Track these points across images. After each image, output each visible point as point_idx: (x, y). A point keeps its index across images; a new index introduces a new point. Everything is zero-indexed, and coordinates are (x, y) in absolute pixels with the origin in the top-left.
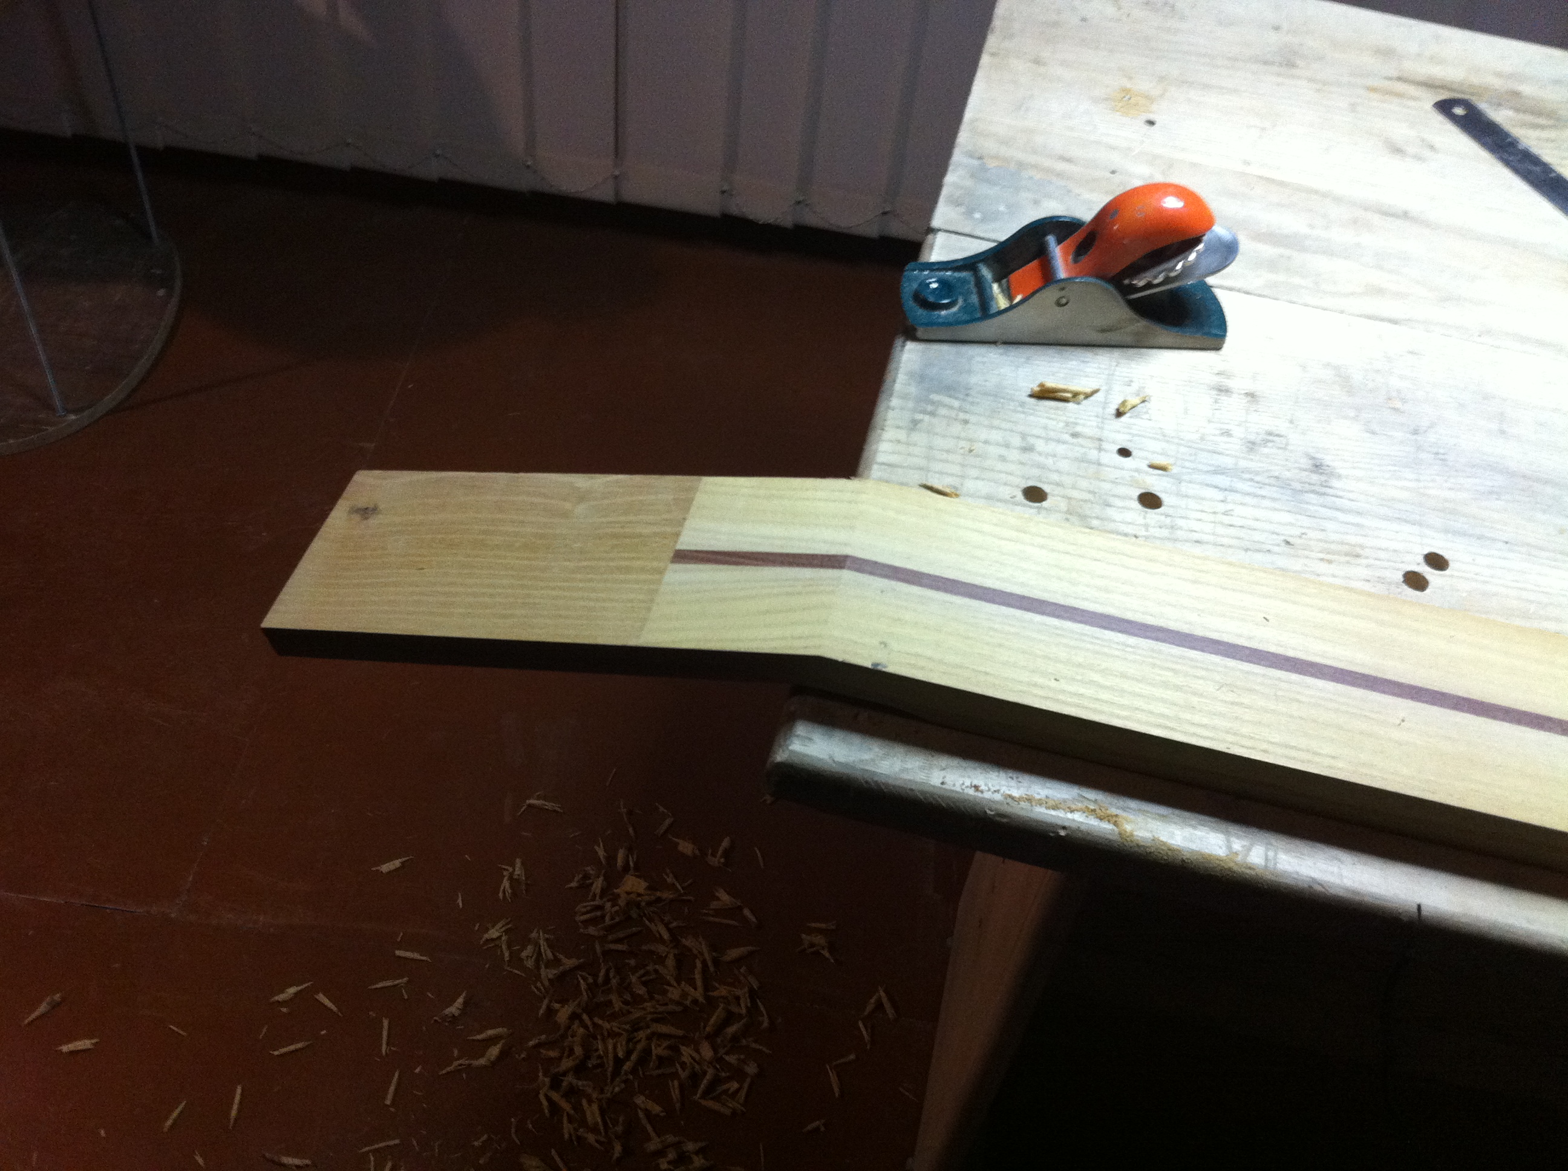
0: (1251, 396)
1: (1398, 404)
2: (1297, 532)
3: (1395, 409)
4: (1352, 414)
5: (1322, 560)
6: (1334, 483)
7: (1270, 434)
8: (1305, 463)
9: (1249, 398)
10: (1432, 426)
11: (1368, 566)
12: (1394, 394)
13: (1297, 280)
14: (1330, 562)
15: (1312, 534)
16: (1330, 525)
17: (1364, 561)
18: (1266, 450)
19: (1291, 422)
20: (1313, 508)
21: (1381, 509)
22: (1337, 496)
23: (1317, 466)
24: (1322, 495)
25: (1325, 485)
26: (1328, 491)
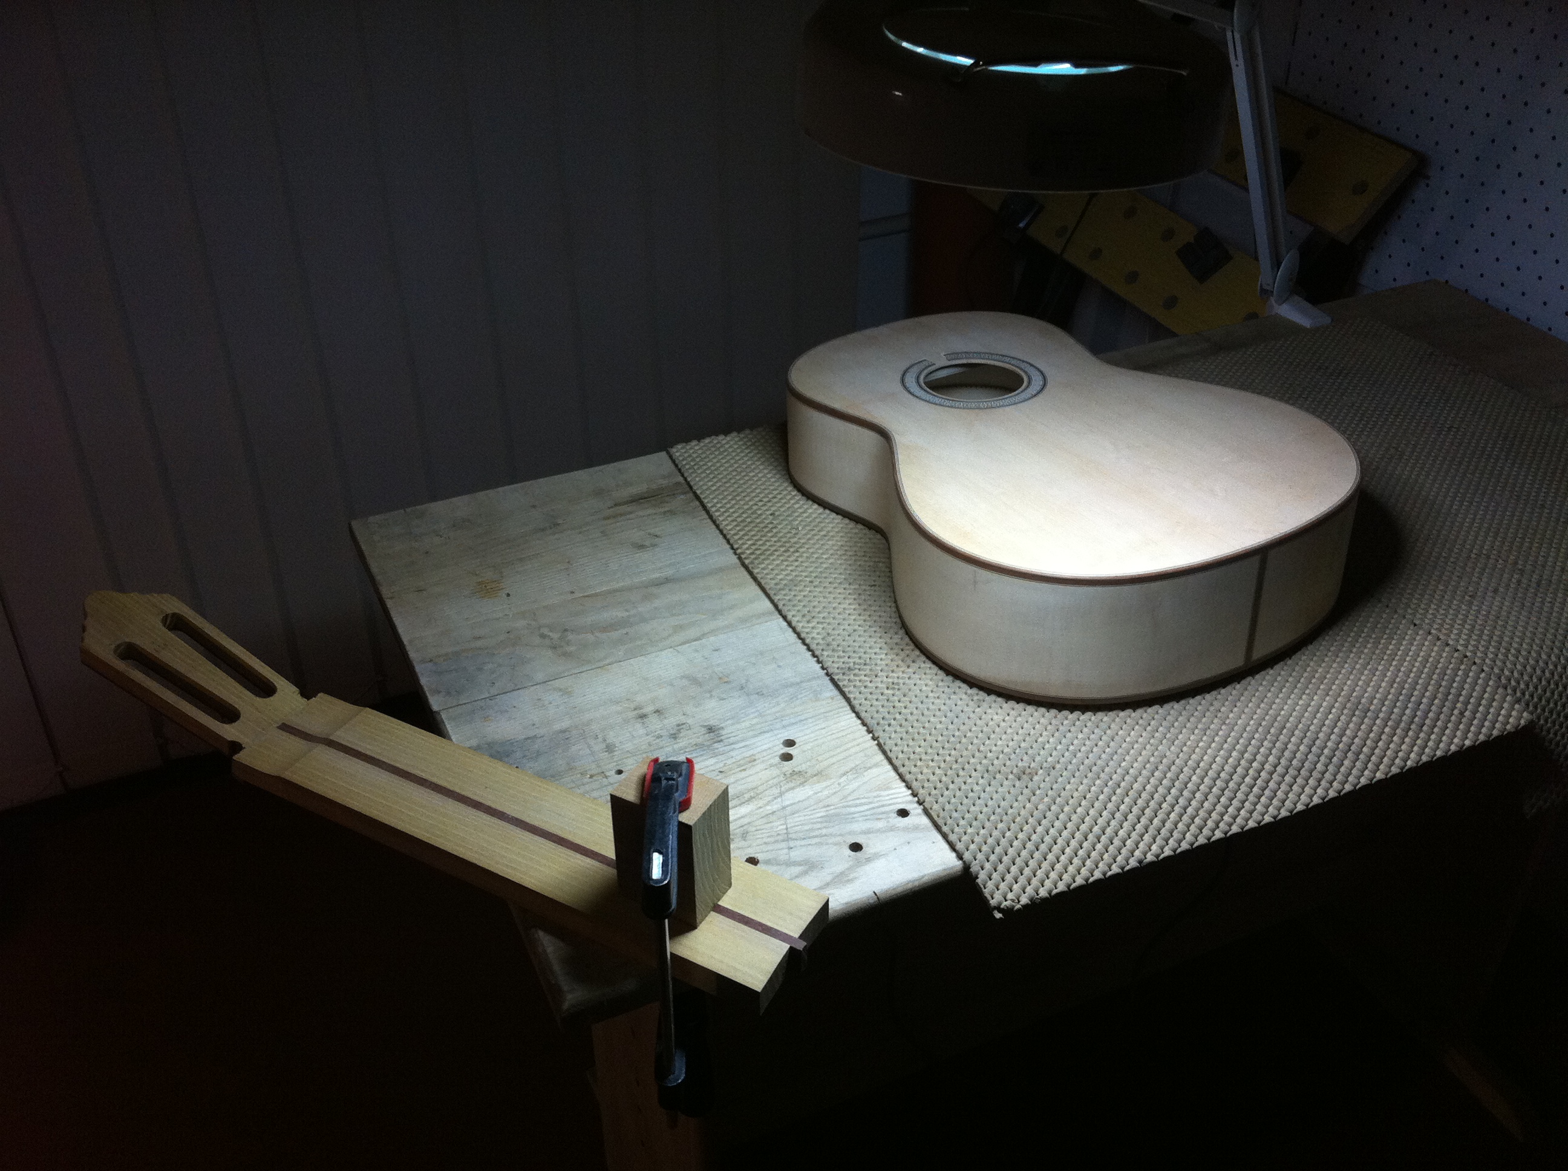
0: (657, 711)
1: (726, 679)
2: (722, 765)
3: (727, 682)
4: (708, 695)
5: (741, 771)
6: (723, 732)
7: (678, 725)
8: (703, 730)
9: (658, 714)
10: (747, 681)
11: (763, 761)
12: (721, 675)
13: (639, 643)
14: (745, 770)
15: (729, 762)
16: (732, 753)
17: (757, 762)
18: (681, 735)
19: (684, 715)
20: (721, 749)
21: (751, 733)
22: (728, 738)
23: (709, 729)
24: (721, 741)
25: (719, 735)
26: (722, 738)
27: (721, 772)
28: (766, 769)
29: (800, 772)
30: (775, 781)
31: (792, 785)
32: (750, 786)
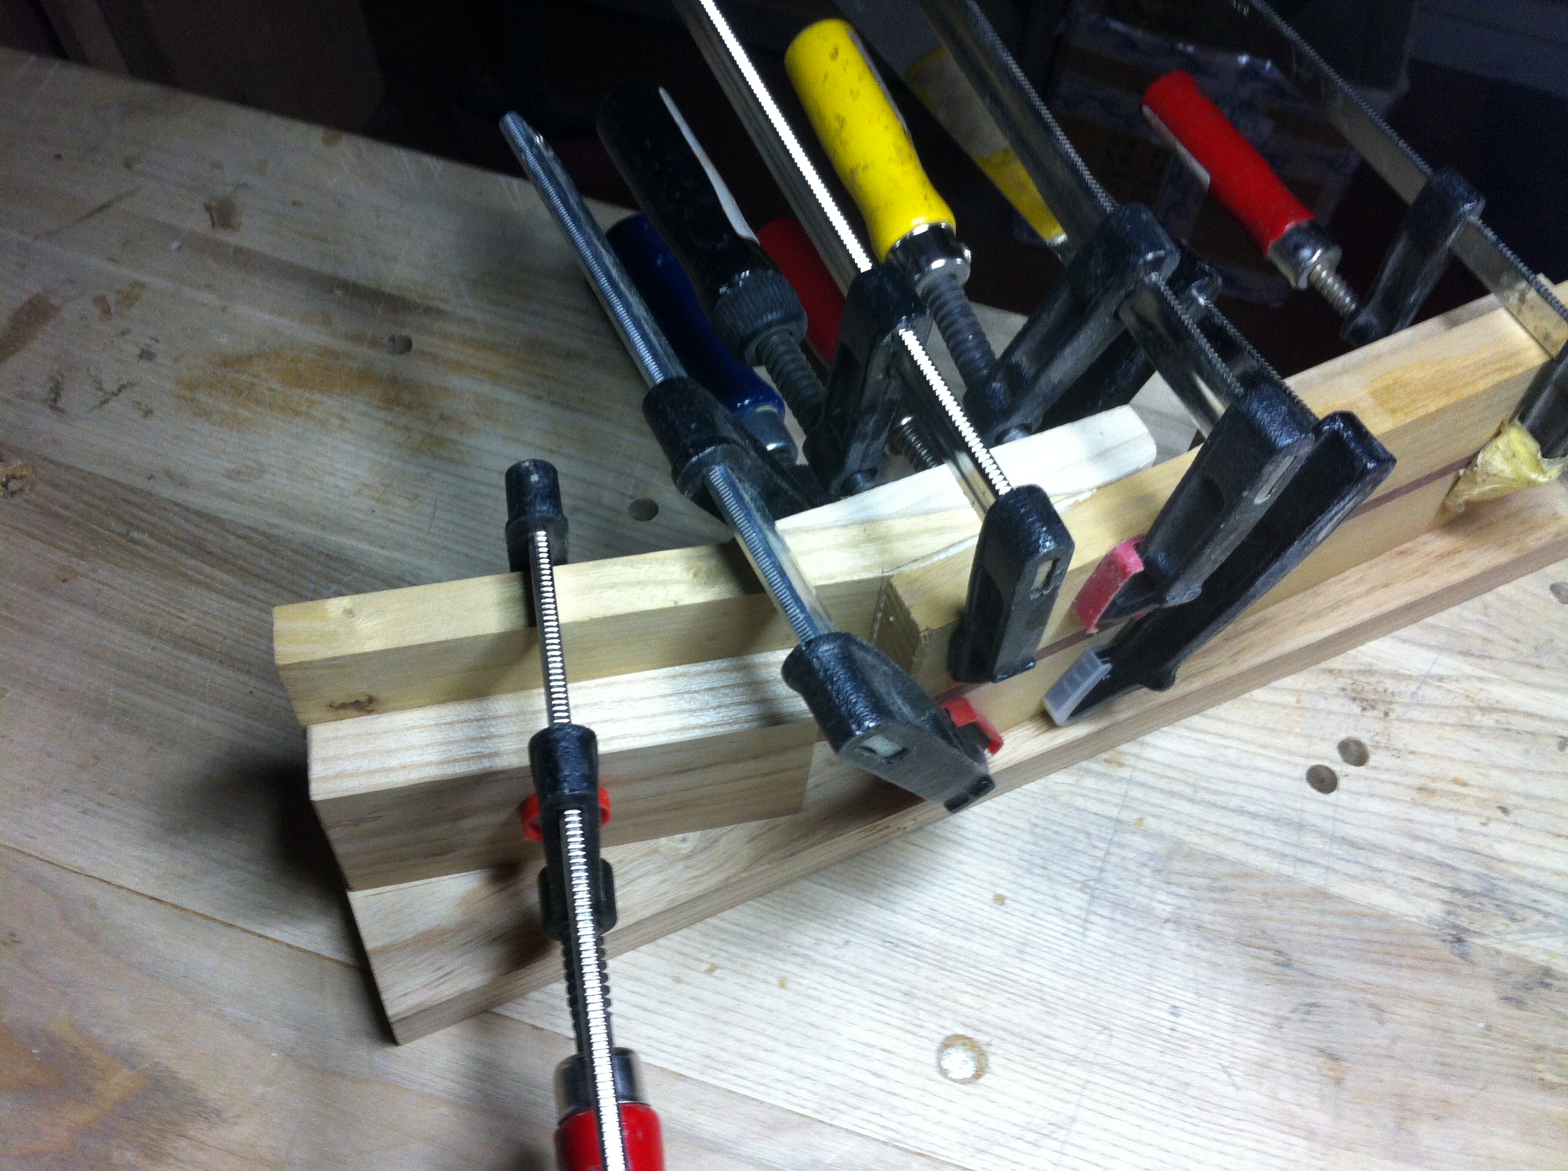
2: (1493, 828)
14: (1456, 781)
15: (1472, 823)
20: (1469, 867)
21: (1380, 862)
22: (1436, 886)
23: (1459, 940)
24: (1456, 890)
25: (1451, 907)
26: (1446, 895)
27: (1504, 810)
28: (1412, 753)
29: (1354, 699)
30: (1415, 713)
31: (1390, 685)
32: (1470, 738)
